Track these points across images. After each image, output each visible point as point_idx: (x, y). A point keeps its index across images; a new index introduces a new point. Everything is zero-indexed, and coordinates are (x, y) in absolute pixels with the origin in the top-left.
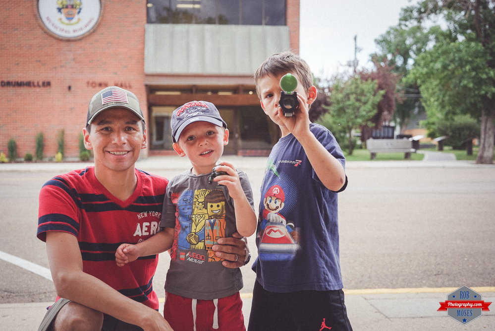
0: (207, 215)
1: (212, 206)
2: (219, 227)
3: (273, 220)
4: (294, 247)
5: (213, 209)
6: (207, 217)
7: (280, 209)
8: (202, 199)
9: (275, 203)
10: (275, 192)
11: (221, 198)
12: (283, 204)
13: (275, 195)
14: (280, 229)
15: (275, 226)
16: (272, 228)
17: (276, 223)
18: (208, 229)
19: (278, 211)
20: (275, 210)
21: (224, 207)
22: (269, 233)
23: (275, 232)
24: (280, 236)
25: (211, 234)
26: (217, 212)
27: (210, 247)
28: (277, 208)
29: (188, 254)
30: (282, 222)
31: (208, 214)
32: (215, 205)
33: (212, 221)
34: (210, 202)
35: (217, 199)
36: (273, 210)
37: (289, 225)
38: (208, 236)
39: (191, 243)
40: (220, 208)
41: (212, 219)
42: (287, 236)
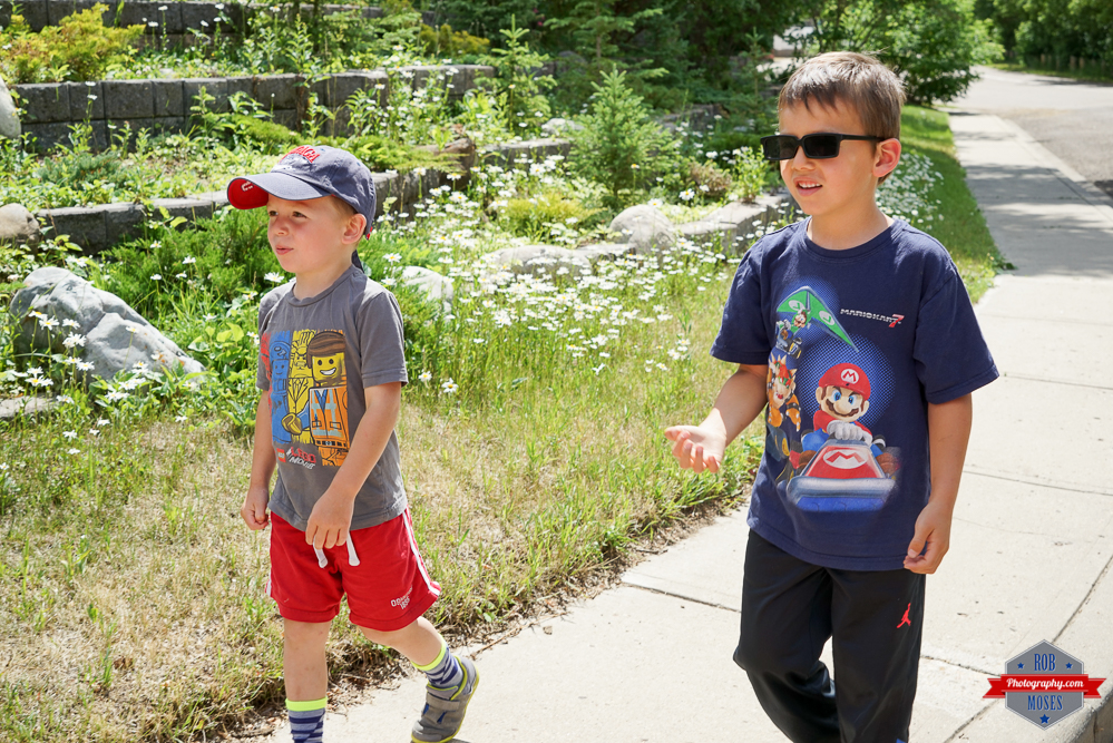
0: (311, 381)
1: (320, 363)
2: (336, 405)
3: (844, 436)
4: (883, 484)
5: (321, 367)
6: (311, 384)
7: (861, 414)
8: (303, 350)
9: (851, 401)
10: (849, 379)
11: (335, 347)
12: (867, 404)
13: (848, 385)
14: (858, 453)
15: (847, 446)
16: (841, 451)
17: (850, 442)
18: (315, 407)
19: (856, 417)
20: (850, 415)
21: (343, 363)
22: (832, 459)
23: (847, 457)
24: (858, 465)
25: (321, 418)
26: (332, 372)
27: (321, 441)
28: (855, 411)
29: (289, 452)
30: (863, 439)
31: (313, 377)
32: (325, 360)
33: (321, 391)
34: (316, 355)
35: (327, 349)
36: (843, 415)
37: (877, 444)
38: (316, 420)
39: (290, 431)
40: (335, 364)
41: (320, 387)
42: (869, 464)
